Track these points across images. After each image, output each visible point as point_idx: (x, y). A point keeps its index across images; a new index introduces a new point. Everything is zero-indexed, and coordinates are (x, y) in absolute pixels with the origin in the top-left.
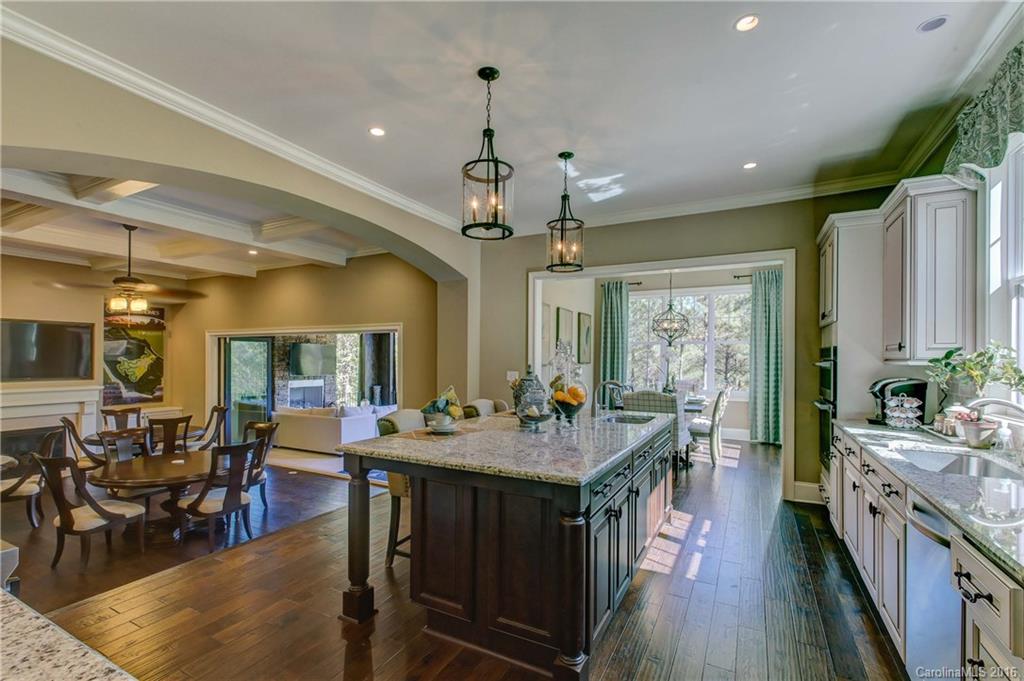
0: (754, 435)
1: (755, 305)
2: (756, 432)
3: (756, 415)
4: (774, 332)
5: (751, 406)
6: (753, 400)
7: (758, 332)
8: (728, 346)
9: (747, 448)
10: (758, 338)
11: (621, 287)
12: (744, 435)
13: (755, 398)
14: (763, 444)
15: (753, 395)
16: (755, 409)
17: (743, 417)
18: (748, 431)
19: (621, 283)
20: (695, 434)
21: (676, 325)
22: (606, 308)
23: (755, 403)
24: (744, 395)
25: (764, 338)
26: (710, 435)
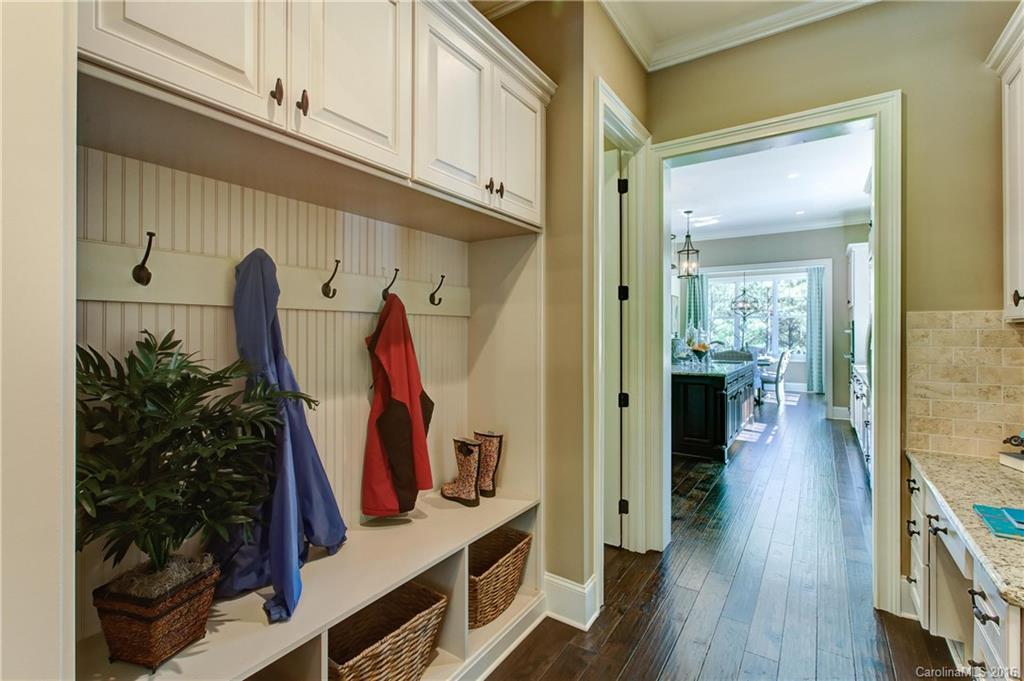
0: (810, 388)
1: (810, 284)
2: (812, 385)
3: (812, 372)
5: (809, 364)
6: (809, 361)
9: (805, 396)
12: (802, 387)
13: (811, 359)
14: (818, 394)
15: (809, 357)
16: (811, 368)
17: (802, 374)
18: (806, 385)
20: (764, 381)
21: (748, 305)
22: (690, 291)
23: (811, 363)
24: (802, 358)
26: (776, 382)
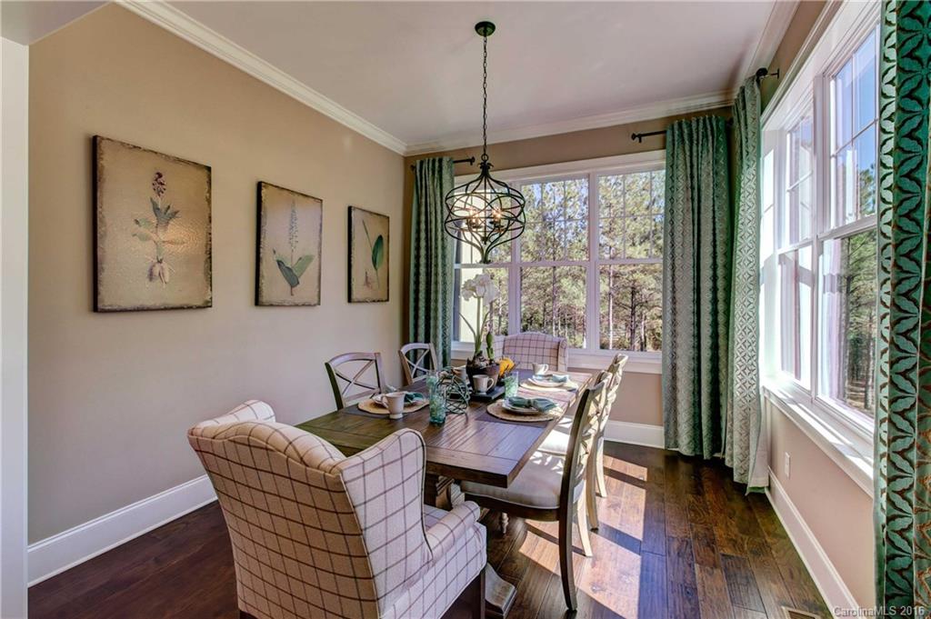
0: (672, 439)
2: (676, 432)
4: (710, 238)
5: (666, 383)
6: (669, 372)
7: (678, 240)
8: (635, 281)
9: (660, 463)
10: (678, 251)
11: (441, 167)
12: (654, 436)
13: (674, 367)
14: (690, 459)
15: (669, 361)
16: (674, 389)
17: (652, 401)
18: (661, 430)
19: (440, 161)
23: (674, 378)
24: (651, 362)
25: (690, 250)
